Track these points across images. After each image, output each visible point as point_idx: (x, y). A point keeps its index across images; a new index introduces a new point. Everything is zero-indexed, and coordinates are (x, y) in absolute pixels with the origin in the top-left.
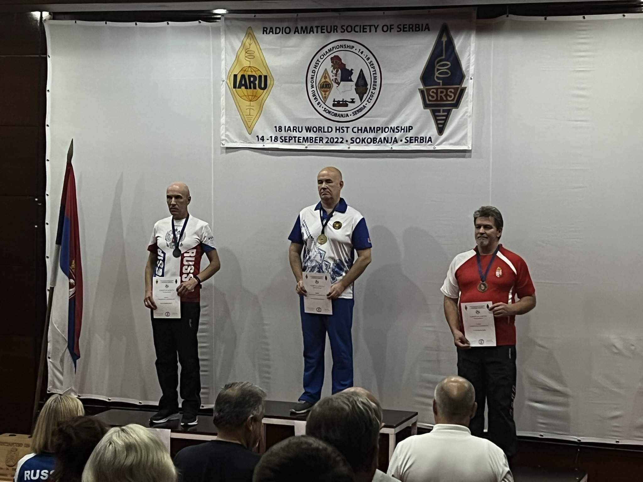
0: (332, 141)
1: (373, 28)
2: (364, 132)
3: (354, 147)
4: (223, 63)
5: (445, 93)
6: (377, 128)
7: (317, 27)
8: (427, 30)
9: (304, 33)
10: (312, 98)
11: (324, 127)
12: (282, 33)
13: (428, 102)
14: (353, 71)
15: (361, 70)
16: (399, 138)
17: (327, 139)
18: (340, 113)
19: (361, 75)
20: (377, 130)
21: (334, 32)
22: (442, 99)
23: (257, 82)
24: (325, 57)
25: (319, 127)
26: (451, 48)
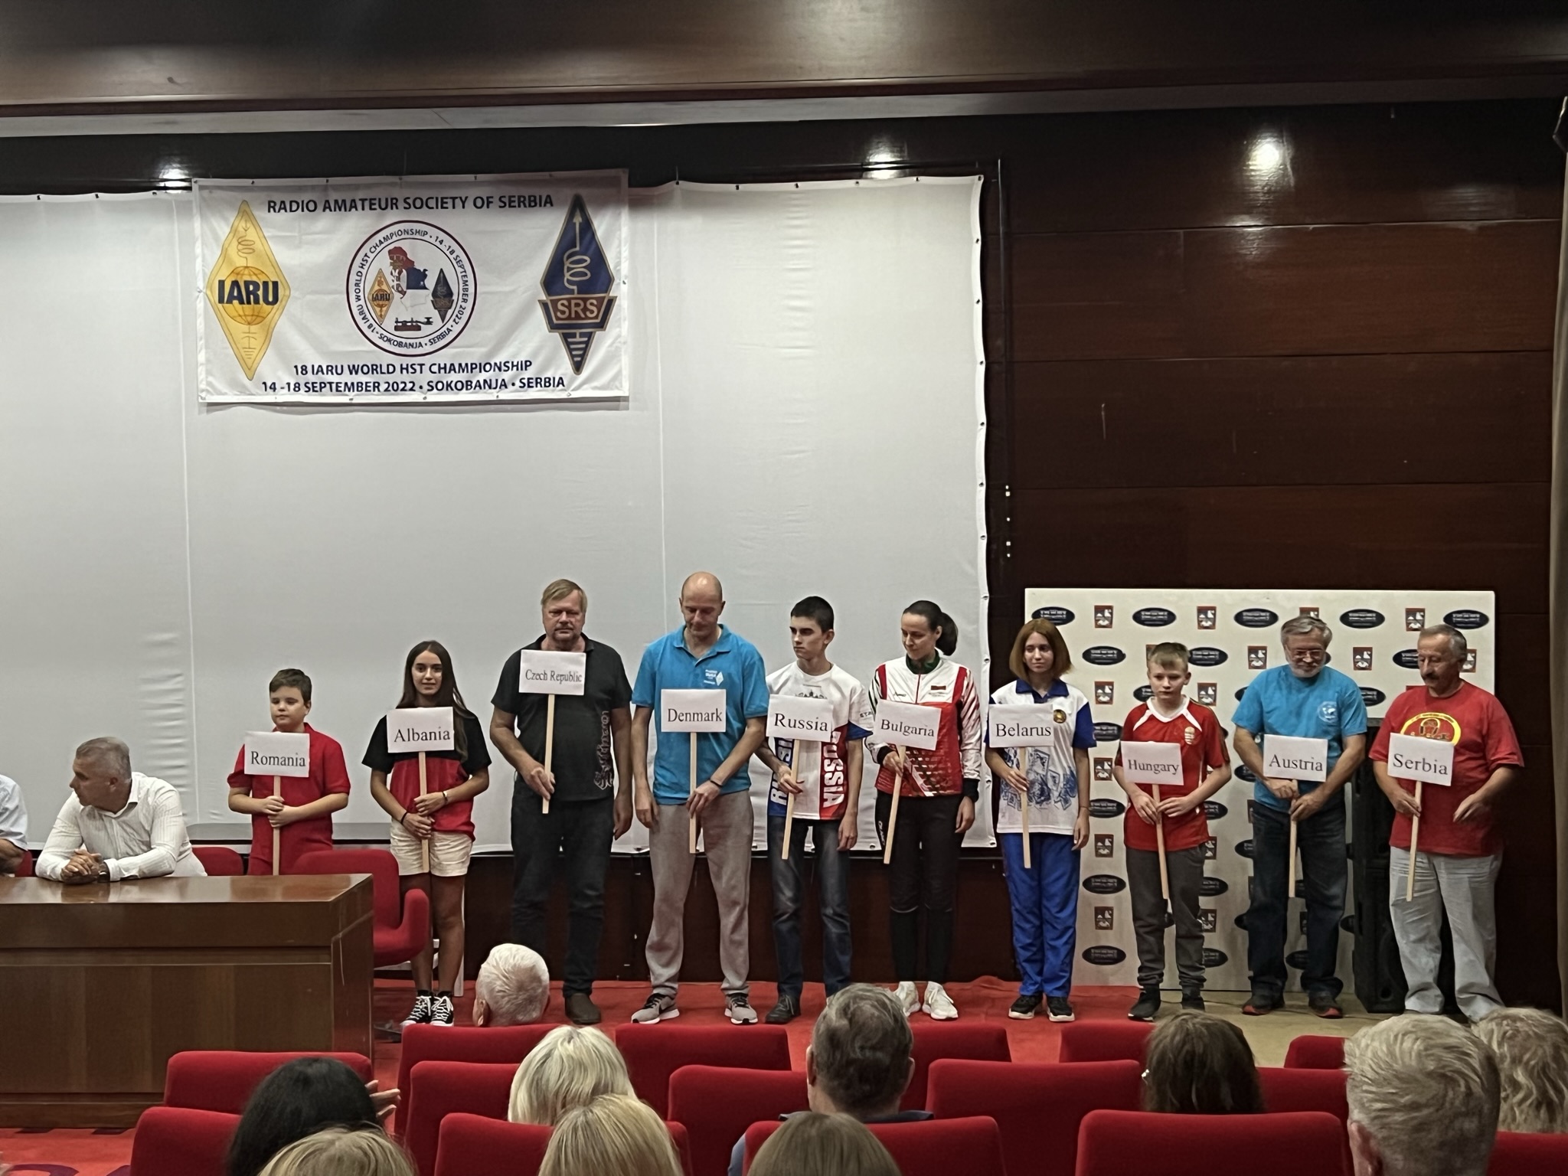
0: (395, 388)
1: (458, 202)
2: (449, 372)
3: (434, 397)
4: (199, 262)
5: (581, 307)
6: (472, 364)
7: (363, 200)
8: (548, 205)
9: (340, 210)
10: (359, 318)
11: (381, 366)
12: (303, 210)
13: (555, 321)
14: (427, 272)
15: (441, 270)
16: (509, 381)
17: (387, 385)
18: (408, 341)
19: (442, 280)
20: (472, 369)
21: (392, 208)
22: (578, 317)
23: (260, 293)
24: (379, 249)
25: (372, 365)
26: (589, 236)
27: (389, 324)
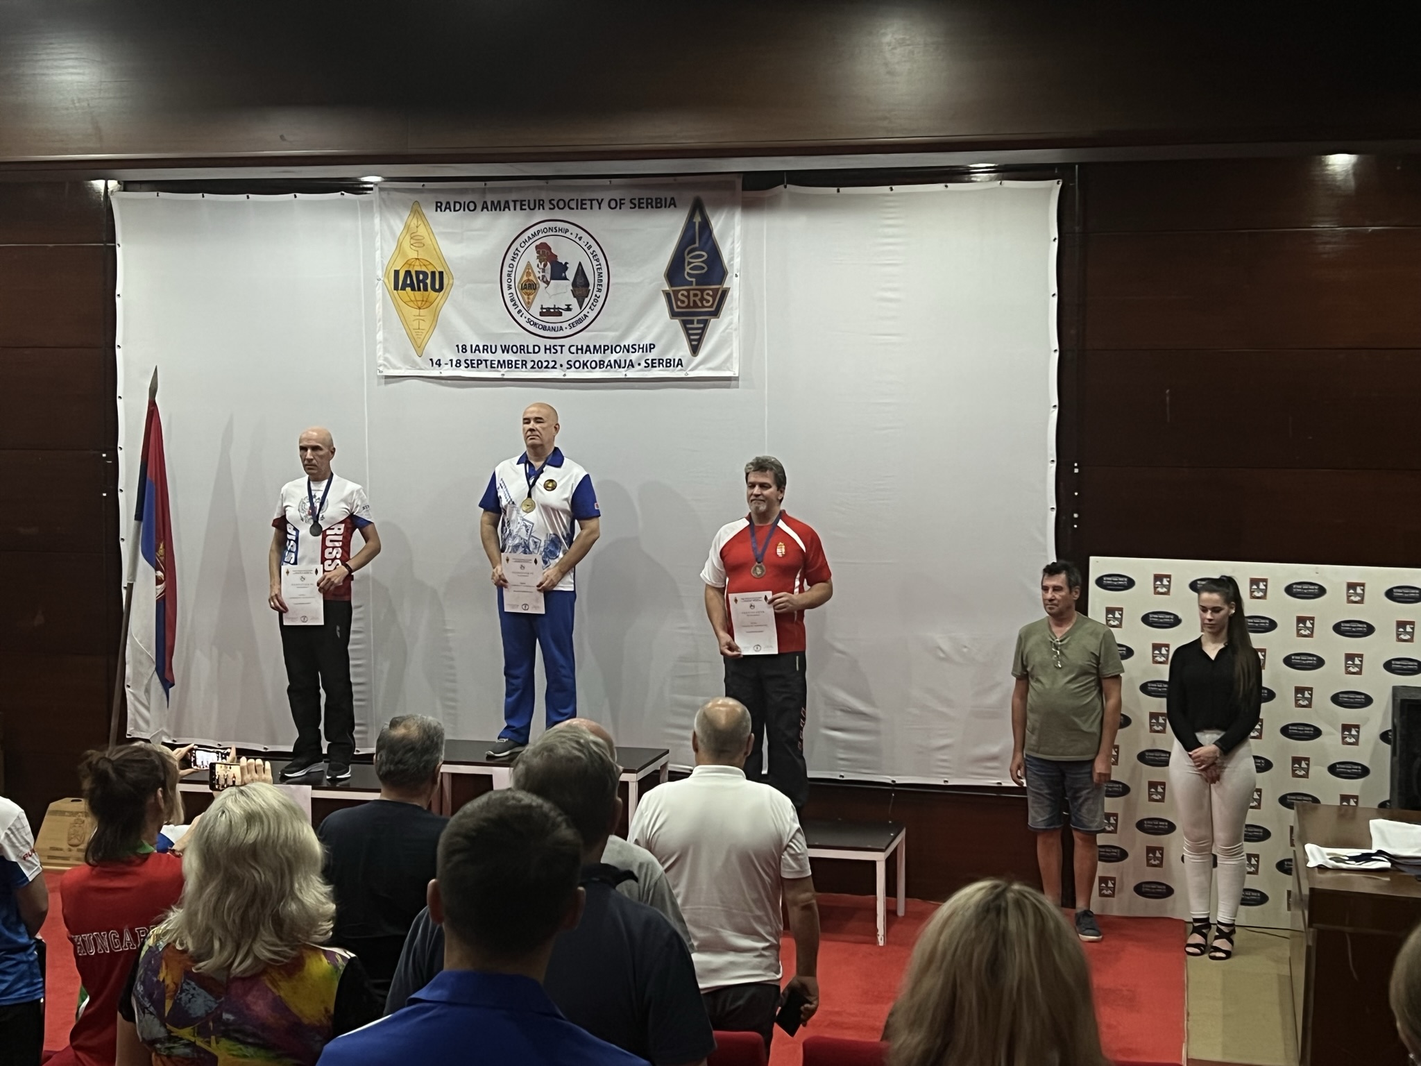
0: (540, 365)
1: (595, 203)
2: (586, 353)
3: (572, 374)
4: (378, 253)
5: (699, 297)
6: (604, 346)
7: (515, 202)
8: (672, 206)
9: (496, 210)
10: (510, 304)
11: (528, 346)
12: (464, 210)
13: (676, 309)
14: (568, 265)
15: (580, 264)
16: (635, 363)
17: (533, 363)
18: (551, 325)
19: (580, 271)
20: (605, 350)
21: (539, 209)
22: (696, 305)
23: (429, 281)
24: (528, 245)
25: (520, 346)
26: (707, 233)
27: (535, 310)
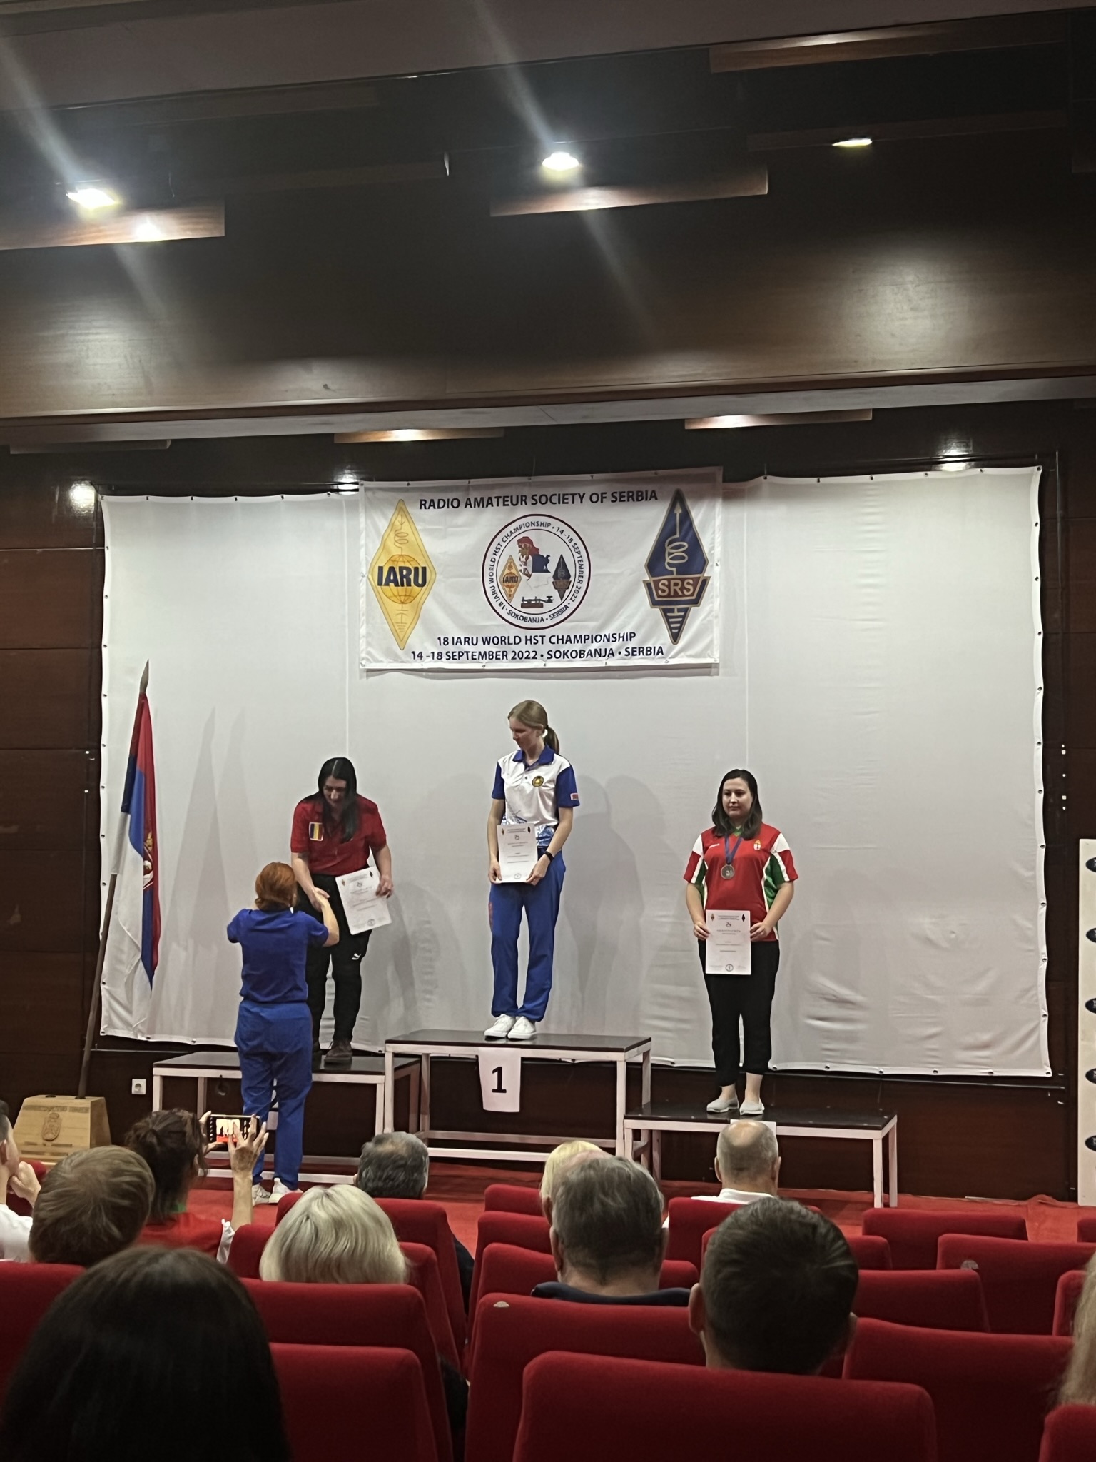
0: (521, 656)
1: (577, 498)
2: (566, 643)
3: (553, 664)
4: (363, 550)
5: (680, 586)
7: (498, 498)
8: (653, 499)
9: (479, 506)
10: (491, 597)
11: (509, 637)
12: (448, 507)
13: (657, 599)
14: (549, 558)
15: (562, 555)
16: (616, 650)
17: (514, 654)
18: (532, 617)
19: (562, 564)
20: (585, 640)
21: (522, 504)
22: (676, 594)
23: (412, 576)
24: (510, 539)
25: (501, 637)
26: (688, 523)
27: (517, 602)
